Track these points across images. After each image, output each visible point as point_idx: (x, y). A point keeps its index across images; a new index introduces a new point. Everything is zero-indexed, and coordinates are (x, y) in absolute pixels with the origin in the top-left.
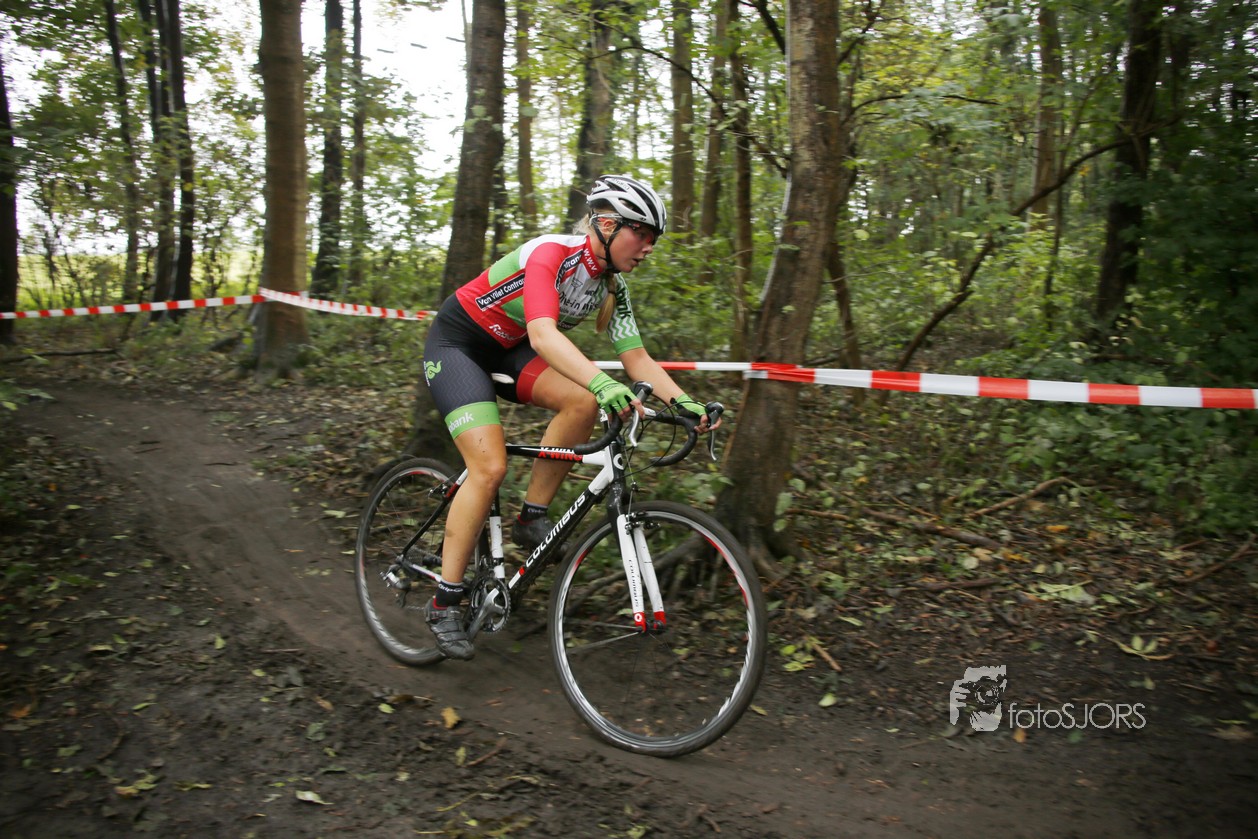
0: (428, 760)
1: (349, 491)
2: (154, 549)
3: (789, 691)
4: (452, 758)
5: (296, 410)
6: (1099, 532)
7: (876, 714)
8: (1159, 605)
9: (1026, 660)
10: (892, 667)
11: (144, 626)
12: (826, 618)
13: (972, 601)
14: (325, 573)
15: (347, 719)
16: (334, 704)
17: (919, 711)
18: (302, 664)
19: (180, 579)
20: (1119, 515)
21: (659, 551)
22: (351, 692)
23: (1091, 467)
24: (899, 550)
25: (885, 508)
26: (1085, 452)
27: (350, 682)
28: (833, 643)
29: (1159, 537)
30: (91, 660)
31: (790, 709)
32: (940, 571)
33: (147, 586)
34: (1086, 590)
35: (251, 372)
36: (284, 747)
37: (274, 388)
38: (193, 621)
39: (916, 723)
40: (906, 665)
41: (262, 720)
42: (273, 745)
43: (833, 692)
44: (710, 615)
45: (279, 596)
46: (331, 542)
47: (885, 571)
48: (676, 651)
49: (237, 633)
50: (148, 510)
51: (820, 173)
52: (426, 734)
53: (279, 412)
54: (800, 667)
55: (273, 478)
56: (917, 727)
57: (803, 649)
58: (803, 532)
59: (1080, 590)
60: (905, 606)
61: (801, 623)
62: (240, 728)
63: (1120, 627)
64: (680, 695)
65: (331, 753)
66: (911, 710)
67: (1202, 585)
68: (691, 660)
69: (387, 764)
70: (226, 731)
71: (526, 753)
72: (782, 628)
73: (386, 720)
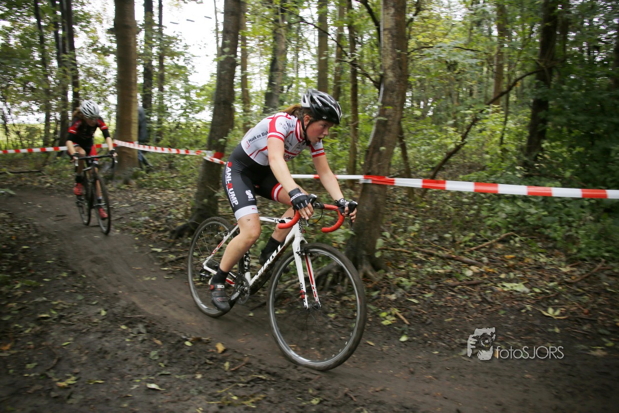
0: (211, 368)
1: (163, 239)
2: (67, 268)
3: (385, 334)
4: (222, 367)
5: (133, 200)
6: (530, 259)
7: (428, 344)
8: (560, 293)
9: (498, 319)
10: (434, 323)
11: (64, 305)
12: (401, 299)
13: (471, 291)
14: (153, 279)
15: (169, 349)
16: (162, 342)
17: (448, 343)
18: (145, 322)
19: (81, 282)
20: (539, 250)
21: (318, 267)
22: (170, 336)
23: (524, 228)
24: (434, 267)
25: (426, 247)
26: (523, 220)
27: (169, 331)
28: (405, 311)
29: (559, 261)
30: (39, 321)
31: (386, 342)
32: (455, 277)
33: (65, 286)
34: (525, 286)
35: (110, 181)
36: (139, 363)
37: (121, 189)
38: (89, 303)
39: (447, 349)
40: (441, 322)
41: (127, 350)
42: (133, 361)
43: (406, 335)
44: (345, 298)
45: (131, 290)
47: (429, 277)
48: (329, 315)
49: (111, 308)
50: (63, 248)
51: (398, 83)
52: (209, 356)
53: (125, 201)
54: (389, 323)
55: (124, 233)
56: (447, 351)
57: (391, 314)
58: (387, 258)
59: (523, 286)
60: (439, 294)
61: (389, 302)
62: (116, 354)
63: (542, 303)
64: (332, 336)
65: (163, 365)
66: (444, 343)
67: (580, 284)
68: (337, 320)
69: (190, 370)
70: (110, 355)
71: (259, 365)
72: (380, 304)
73: (189, 349)
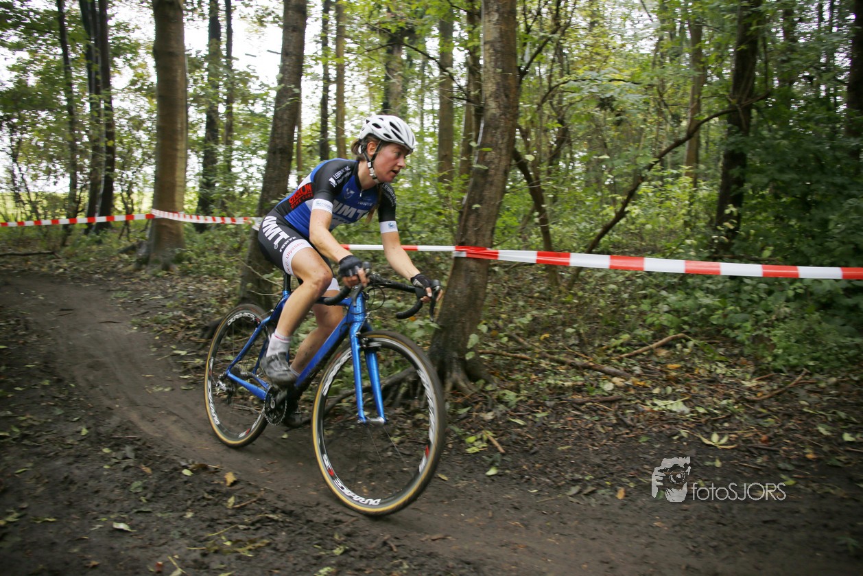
0: (208, 504)
1: (192, 339)
2: (52, 373)
3: (466, 465)
4: (225, 504)
5: (170, 290)
6: (702, 370)
7: (524, 480)
8: (734, 413)
9: (636, 448)
10: (541, 452)
11: (35, 421)
12: (501, 419)
13: (605, 410)
14: (167, 390)
15: (160, 479)
16: (152, 470)
17: (554, 479)
18: (136, 444)
19: (66, 392)
20: (717, 358)
22: (165, 462)
23: (704, 329)
24: (560, 378)
25: (557, 353)
26: (704, 319)
27: (167, 457)
28: (502, 435)
29: (743, 372)
31: (465, 477)
32: (588, 392)
33: (42, 396)
34: (685, 404)
35: (144, 266)
36: (113, 497)
37: (158, 277)
38: (69, 419)
39: (551, 486)
40: (551, 450)
41: (102, 480)
42: (106, 494)
43: (497, 467)
44: (419, 416)
45: (133, 404)
46: (174, 370)
47: (547, 390)
48: (392, 439)
49: (98, 426)
50: (53, 349)
51: (503, 117)
52: (210, 488)
53: (159, 291)
54: (477, 450)
55: (143, 331)
56: (549, 489)
57: (481, 439)
58: (497, 367)
59: (681, 404)
60: (557, 413)
61: (483, 422)
62: (86, 485)
63: (705, 428)
64: (390, 466)
65: (143, 499)
66: (549, 478)
67: (766, 403)
68: (401, 445)
69: (180, 507)
70: (76, 486)
71: (276, 501)
72: (469, 426)
73: (185, 479)
